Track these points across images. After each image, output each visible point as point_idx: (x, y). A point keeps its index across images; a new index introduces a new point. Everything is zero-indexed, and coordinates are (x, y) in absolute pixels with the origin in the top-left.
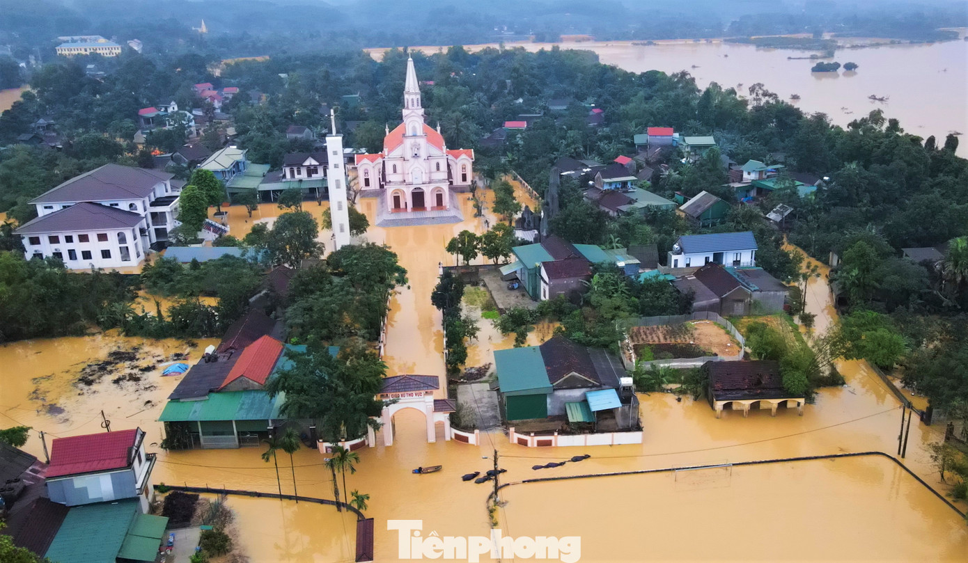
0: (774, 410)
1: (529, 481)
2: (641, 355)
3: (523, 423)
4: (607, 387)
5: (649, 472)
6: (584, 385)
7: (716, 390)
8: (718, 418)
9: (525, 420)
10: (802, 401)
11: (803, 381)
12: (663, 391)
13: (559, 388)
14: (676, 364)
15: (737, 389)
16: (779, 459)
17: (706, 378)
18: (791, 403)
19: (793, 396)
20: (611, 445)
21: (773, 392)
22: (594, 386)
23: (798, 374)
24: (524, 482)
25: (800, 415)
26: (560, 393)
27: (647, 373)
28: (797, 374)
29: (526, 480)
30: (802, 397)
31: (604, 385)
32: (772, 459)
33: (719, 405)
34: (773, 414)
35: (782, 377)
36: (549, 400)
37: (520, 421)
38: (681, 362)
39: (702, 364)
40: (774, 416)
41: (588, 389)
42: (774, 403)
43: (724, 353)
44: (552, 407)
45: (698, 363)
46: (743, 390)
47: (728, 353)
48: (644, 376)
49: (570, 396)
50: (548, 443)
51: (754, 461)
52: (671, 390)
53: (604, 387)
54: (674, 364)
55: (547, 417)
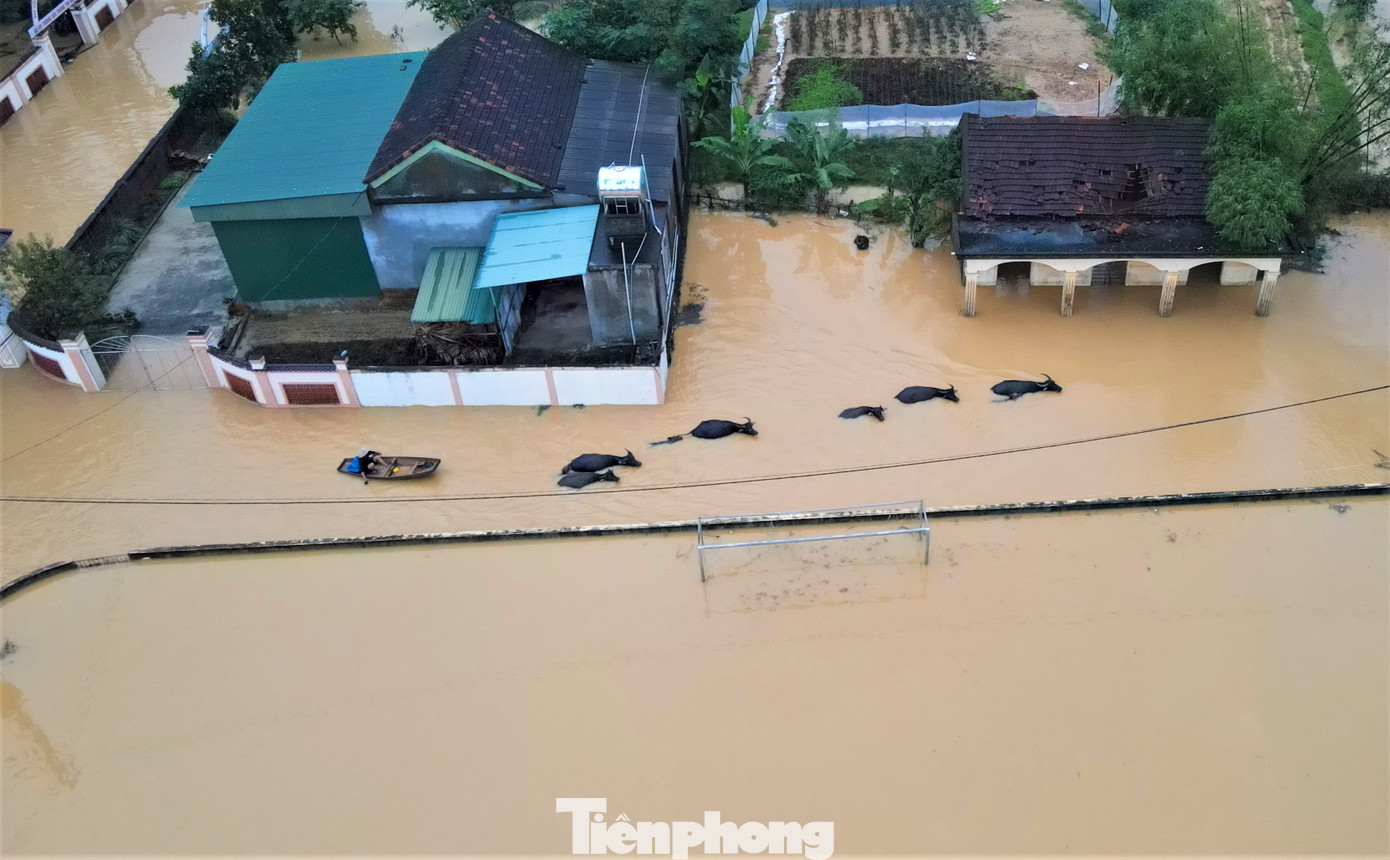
0: (1168, 295)
1: (157, 555)
2: (797, 92)
3: (305, 311)
4: (571, 197)
5: (620, 531)
6: (486, 189)
7: (973, 219)
8: (967, 315)
9: (307, 302)
10: (1272, 266)
11: (1281, 200)
12: (824, 209)
13: (400, 196)
14: (892, 122)
15: (1047, 217)
16: (1135, 495)
17: (953, 175)
18: (1236, 271)
19: (1239, 250)
20: (543, 408)
21: (1171, 233)
22: (521, 194)
23: (1266, 169)
24: (136, 557)
25: (1258, 314)
26: (405, 216)
27: (776, 149)
28: (1263, 171)
29: (144, 548)
30: (1275, 255)
31: (562, 189)
32: (1104, 497)
33: (981, 270)
34: (1162, 307)
35: (1211, 176)
36: (371, 240)
37: (292, 304)
38: (905, 115)
39: (954, 123)
40: (1167, 314)
41: (506, 204)
42: (1173, 270)
43: (1058, 89)
44: (389, 263)
45: (942, 123)
46: (1069, 219)
47: (1075, 94)
48: (768, 160)
49: (444, 227)
50: (328, 395)
51: (1037, 501)
52: (849, 207)
53: (559, 197)
54: (886, 123)
55: (381, 294)
